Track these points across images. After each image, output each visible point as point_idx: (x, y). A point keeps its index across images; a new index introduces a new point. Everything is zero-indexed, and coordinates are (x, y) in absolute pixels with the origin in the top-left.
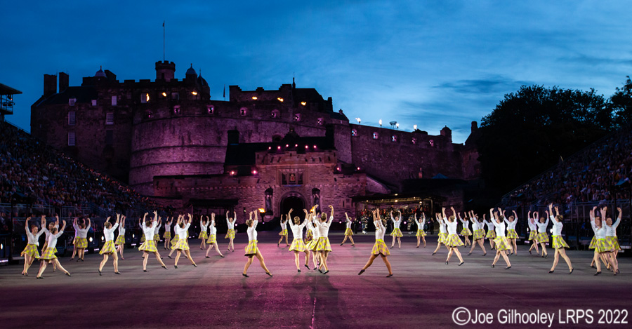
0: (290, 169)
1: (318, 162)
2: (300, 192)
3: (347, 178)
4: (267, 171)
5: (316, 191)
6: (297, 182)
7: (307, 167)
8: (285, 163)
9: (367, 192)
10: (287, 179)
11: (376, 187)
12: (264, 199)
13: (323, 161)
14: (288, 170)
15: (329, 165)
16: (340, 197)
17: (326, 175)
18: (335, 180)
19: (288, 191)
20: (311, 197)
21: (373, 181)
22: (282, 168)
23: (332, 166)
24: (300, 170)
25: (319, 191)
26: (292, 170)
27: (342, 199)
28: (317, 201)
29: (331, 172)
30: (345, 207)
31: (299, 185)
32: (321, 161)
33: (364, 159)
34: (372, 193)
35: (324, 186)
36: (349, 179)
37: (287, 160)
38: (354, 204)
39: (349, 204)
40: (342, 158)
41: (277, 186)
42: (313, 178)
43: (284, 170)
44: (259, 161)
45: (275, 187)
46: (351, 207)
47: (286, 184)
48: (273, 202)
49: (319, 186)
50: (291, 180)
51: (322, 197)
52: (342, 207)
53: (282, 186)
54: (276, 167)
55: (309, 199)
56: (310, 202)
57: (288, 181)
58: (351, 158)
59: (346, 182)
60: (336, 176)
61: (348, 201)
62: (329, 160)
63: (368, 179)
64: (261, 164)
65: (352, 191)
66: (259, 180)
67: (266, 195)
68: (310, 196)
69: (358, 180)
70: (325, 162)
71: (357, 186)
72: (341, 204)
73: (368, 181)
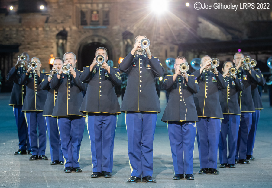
0: (92, 3)
2: (106, 36)
4: (60, 7)
5: (127, 34)
6: (101, 22)
7: (116, 2)
9: (199, 38)
10: (87, 19)
11: (211, 32)
12: (54, 45)
14: (89, 5)
19: (88, 34)
20: (121, 43)
21: (207, 23)
24: (106, 5)
26: (95, 5)
27: (164, 47)
31: (104, 27)
34: (206, 38)
38: (181, 53)
41: (74, 28)
43: (83, 6)
45: (71, 29)
47: (86, 24)
48: (68, 50)
50: (93, 19)
53: (81, 27)
54: (71, 1)
55: (118, 45)
56: (119, 50)
57: (88, 21)
63: (200, 20)
66: (48, 18)
68: (119, 42)
73: (200, 22)
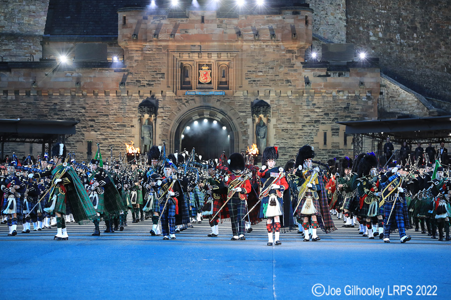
0: (200, 52)
1: (268, 37)
2: (222, 108)
3: (334, 79)
4: (146, 58)
5: (260, 107)
6: (215, 84)
7: (241, 50)
8: (188, 38)
9: (382, 112)
10: (192, 79)
11: (402, 102)
12: (136, 122)
13: (279, 36)
14: (195, 56)
15: (294, 46)
16: (317, 121)
17: (286, 70)
18: (308, 82)
19: (192, 105)
21: (394, 87)
22: (180, 50)
23: (300, 49)
24: (224, 56)
25: (268, 106)
26: (205, 56)
27: (322, 128)
28: (262, 133)
29: (298, 64)
30: (329, 147)
31: (220, 93)
32: (273, 35)
33: (375, 35)
34: (393, 114)
35: (279, 95)
36: (341, 80)
37: (192, 32)
38: (350, 139)
39: (339, 139)
40: (324, 31)
41: (169, 93)
42: (253, 77)
43: (185, 56)
44: (127, 32)
45: (164, 97)
46: (342, 146)
47: (191, 88)
48: (159, 131)
49: (268, 96)
50: (202, 80)
51: (273, 120)
52: (321, 146)
53: (180, 92)
54: (166, 47)
55: (243, 124)
56: (245, 133)
57: (194, 84)
58: (343, 33)
59: (333, 86)
60: (308, 73)
61: (335, 131)
62: (294, 34)
63: (386, 81)
64: (130, 39)
65: (347, 108)
66: (125, 78)
67: (142, 112)
68: (245, 118)
69: (362, 83)
70: (284, 39)
71: (357, 98)
72: (319, 139)
73: (384, 86)
